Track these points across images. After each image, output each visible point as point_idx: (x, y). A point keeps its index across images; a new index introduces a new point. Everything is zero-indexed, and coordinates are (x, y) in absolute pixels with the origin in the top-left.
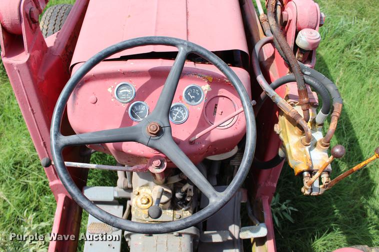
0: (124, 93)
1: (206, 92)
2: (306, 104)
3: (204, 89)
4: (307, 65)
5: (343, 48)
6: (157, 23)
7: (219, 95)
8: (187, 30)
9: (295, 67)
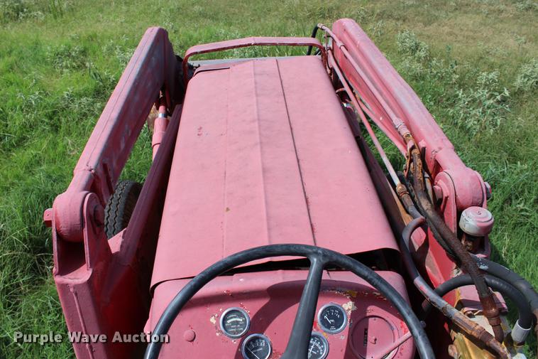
0: (233, 323)
1: (350, 312)
2: (495, 316)
3: (346, 309)
4: (480, 256)
5: (500, 204)
6: (269, 218)
7: (368, 314)
8: (312, 225)
9: (471, 265)
